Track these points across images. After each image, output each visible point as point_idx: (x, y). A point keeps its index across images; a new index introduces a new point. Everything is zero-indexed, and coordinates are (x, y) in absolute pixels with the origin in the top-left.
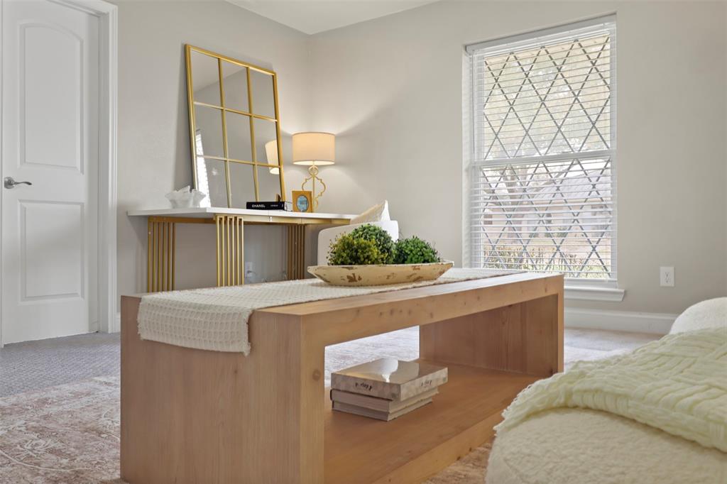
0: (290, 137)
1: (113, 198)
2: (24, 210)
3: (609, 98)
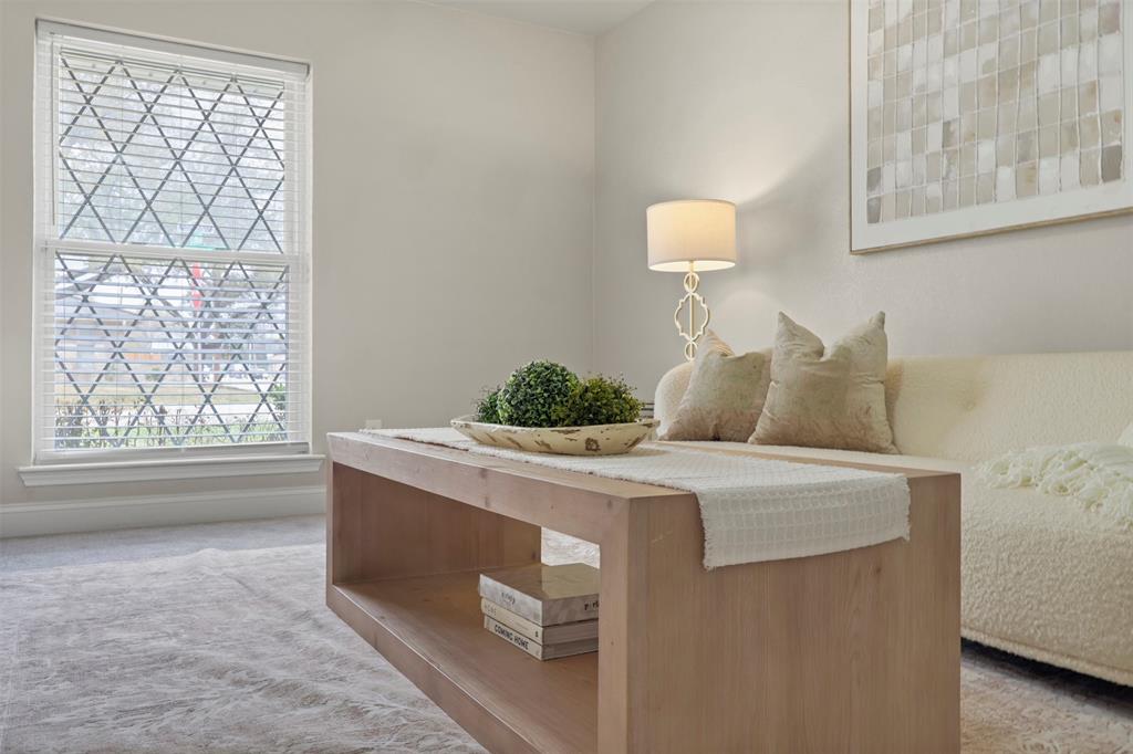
3: (283, 179)
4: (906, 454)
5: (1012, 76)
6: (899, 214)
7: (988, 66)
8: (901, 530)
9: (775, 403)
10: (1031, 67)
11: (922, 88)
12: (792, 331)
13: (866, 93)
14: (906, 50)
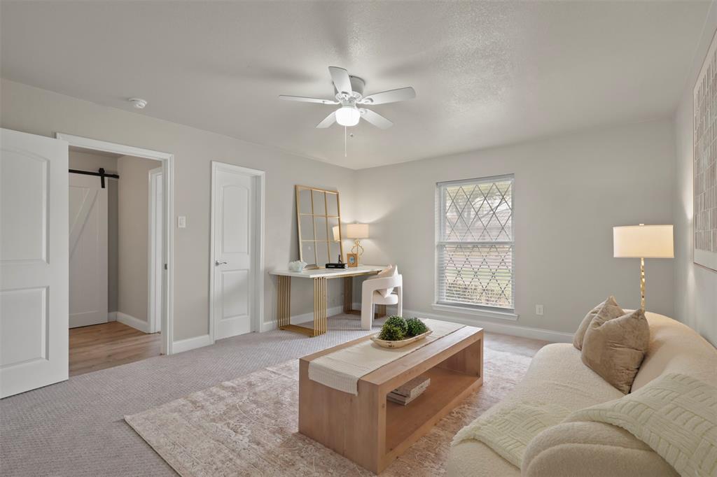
0: (346, 224)
1: (262, 266)
2: (223, 275)
8: (355, 393)
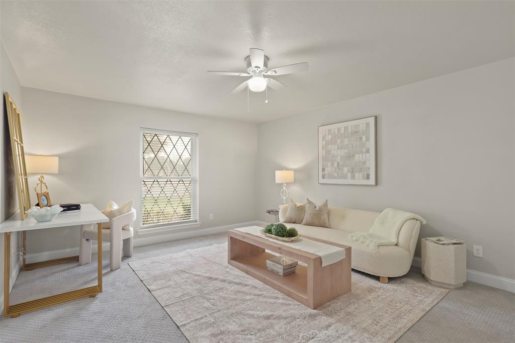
4: (333, 229)
5: (350, 156)
6: (329, 178)
7: (346, 153)
8: (344, 257)
9: (307, 217)
10: (354, 156)
11: (333, 154)
12: (310, 202)
13: (322, 153)
14: (330, 146)
